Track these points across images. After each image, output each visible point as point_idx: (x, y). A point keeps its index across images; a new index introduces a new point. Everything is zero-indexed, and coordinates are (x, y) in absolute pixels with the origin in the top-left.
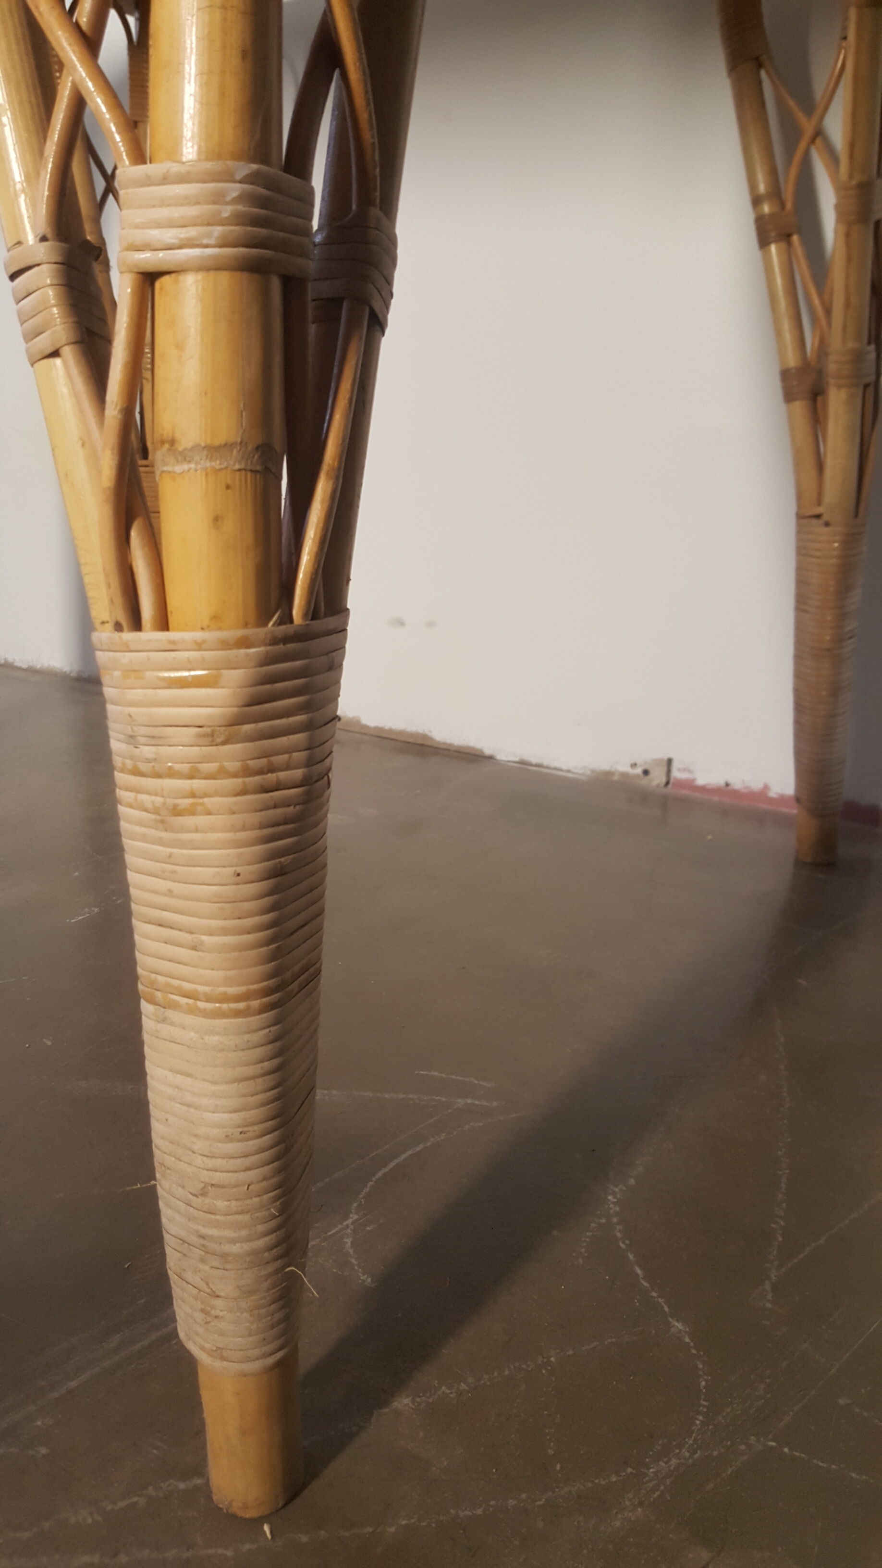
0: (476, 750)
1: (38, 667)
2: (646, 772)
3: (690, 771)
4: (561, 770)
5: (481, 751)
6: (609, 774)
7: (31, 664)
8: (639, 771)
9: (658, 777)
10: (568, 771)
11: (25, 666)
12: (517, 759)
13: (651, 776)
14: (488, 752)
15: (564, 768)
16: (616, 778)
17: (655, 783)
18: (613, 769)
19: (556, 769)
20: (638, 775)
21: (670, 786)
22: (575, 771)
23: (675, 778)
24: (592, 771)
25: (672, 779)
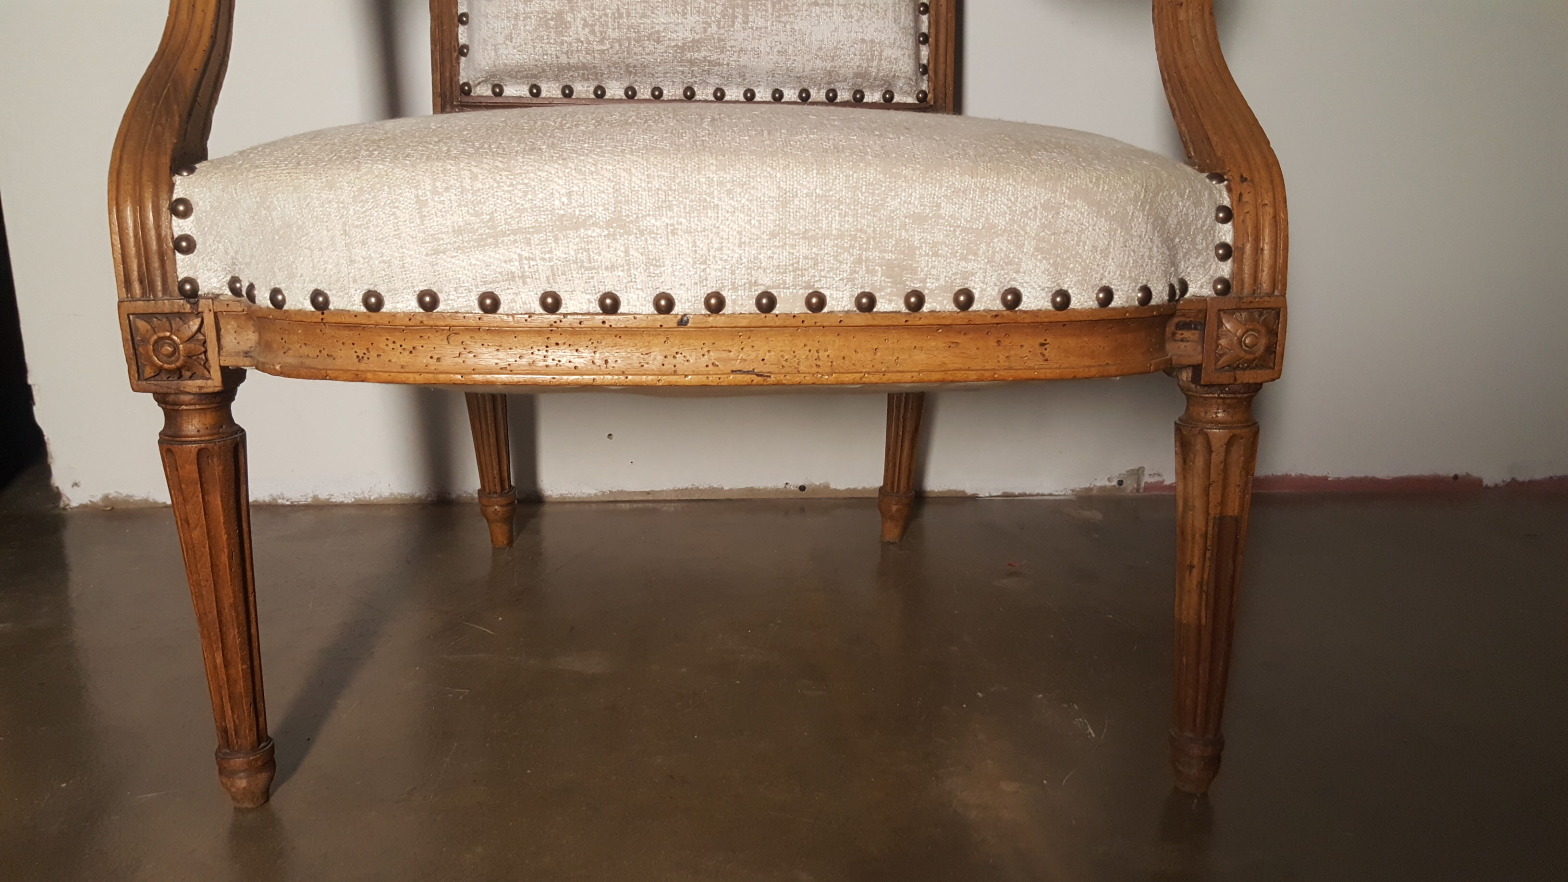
0: (959, 492)
1: (372, 498)
2: (1120, 483)
3: (1159, 475)
4: (1043, 495)
5: (964, 492)
6: (1089, 489)
7: (361, 496)
8: (1114, 483)
9: (1130, 486)
10: (1050, 495)
11: (349, 500)
12: (999, 494)
13: (1124, 485)
14: (970, 491)
15: (1046, 492)
16: (1094, 492)
17: (1128, 490)
18: (1092, 486)
19: (1038, 495)
20: (1114, 486)
21: (1141, 491)
22: (1057, 493)
23: (1146, 483)
24: (1073, 491)
25: (1143, 485)
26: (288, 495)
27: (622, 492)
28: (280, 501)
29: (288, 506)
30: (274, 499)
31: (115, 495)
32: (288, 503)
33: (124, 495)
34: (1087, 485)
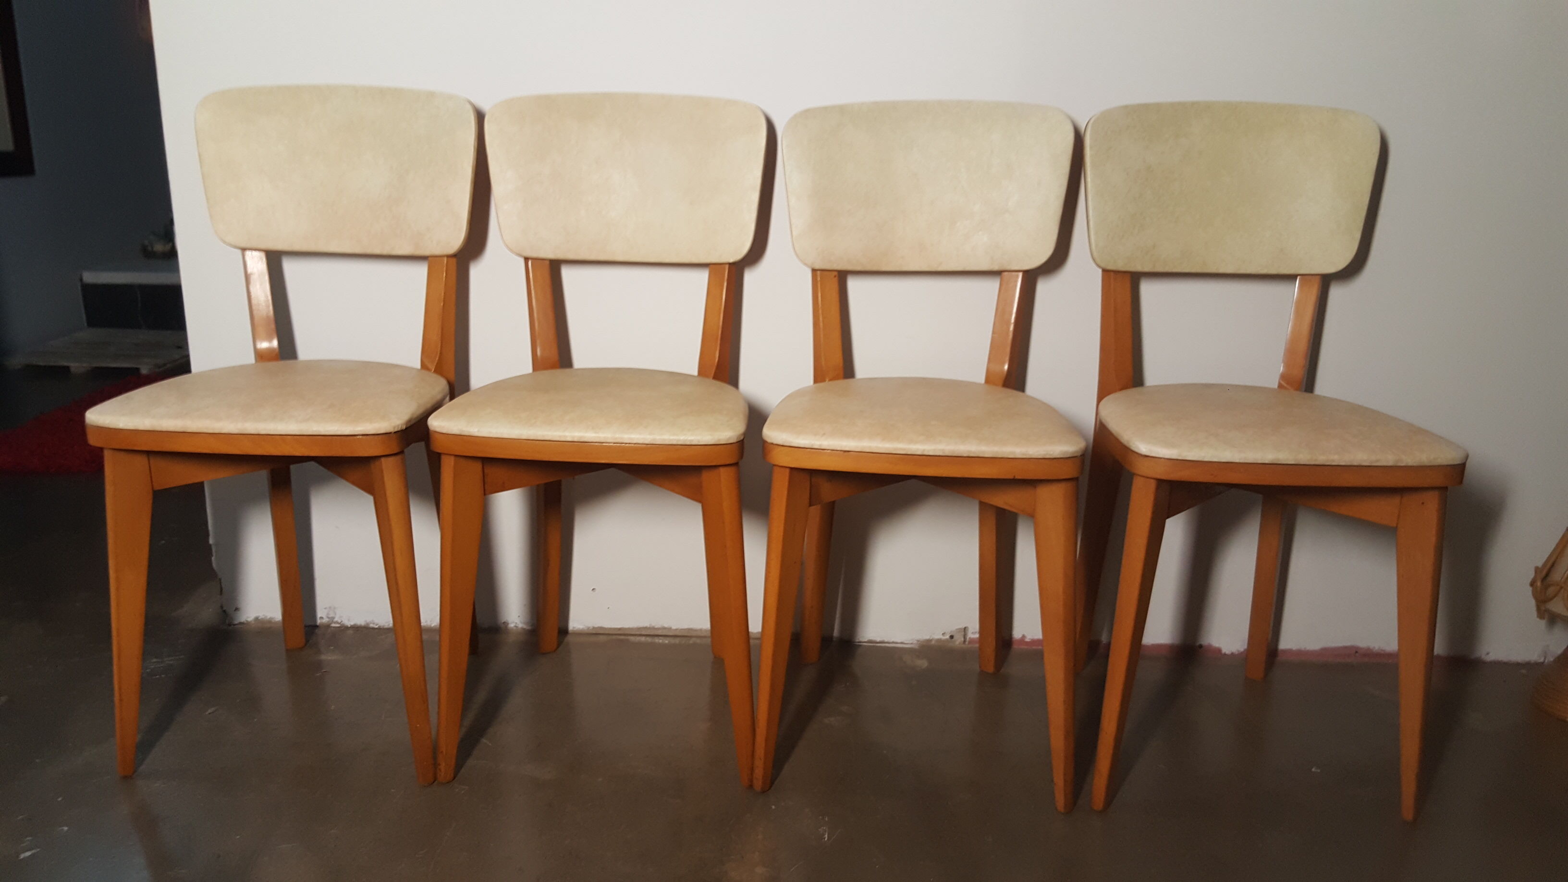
1: (433, 625)
2: (952, 637)
4: (897, 643)
6: (929, 641)
8: (947, 637)
9: (959, 639)
10: (902, 643)
13: (955, 638)
16: (933, 642)
17: (957, 643)
18: (931, 638)
19: (893, 643)
20: (947, 639)
21: (967, 643)
22: (906, 642)
23: (970, 638)
24: (918, 641)
25: (968, 639)
26: (376, 621)
27: (601, 628)
28: (371, 625)
29: (377, 628)
30: (368, 624)
31: (263, 617)
32: (377, 627)
33: (268, 617)
34: (928, 637)
